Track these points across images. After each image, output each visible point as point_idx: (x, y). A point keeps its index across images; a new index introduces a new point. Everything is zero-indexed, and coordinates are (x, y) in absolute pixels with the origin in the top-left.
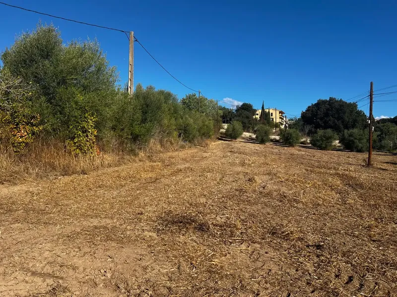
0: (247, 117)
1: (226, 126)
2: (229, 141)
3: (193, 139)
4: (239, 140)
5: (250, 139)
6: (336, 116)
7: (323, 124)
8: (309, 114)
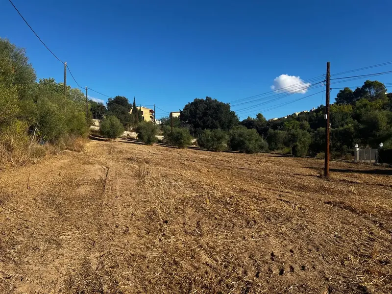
0: (123, 113)
1: (97, 122)
2: (106, 141)
3: (57, 138)
4: (117, 139)
5: (128, 138)
6: (214, 116)
7: (202, 124)
8: (188, 113)
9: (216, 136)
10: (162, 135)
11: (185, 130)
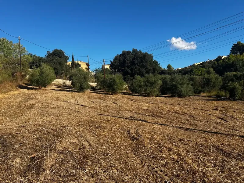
0: (60, 64)
6: (141, 64)
7: (130, 72)
8: (117, 63)
9: (148, 81)
10: (95, 82)
11: (118, 77)
